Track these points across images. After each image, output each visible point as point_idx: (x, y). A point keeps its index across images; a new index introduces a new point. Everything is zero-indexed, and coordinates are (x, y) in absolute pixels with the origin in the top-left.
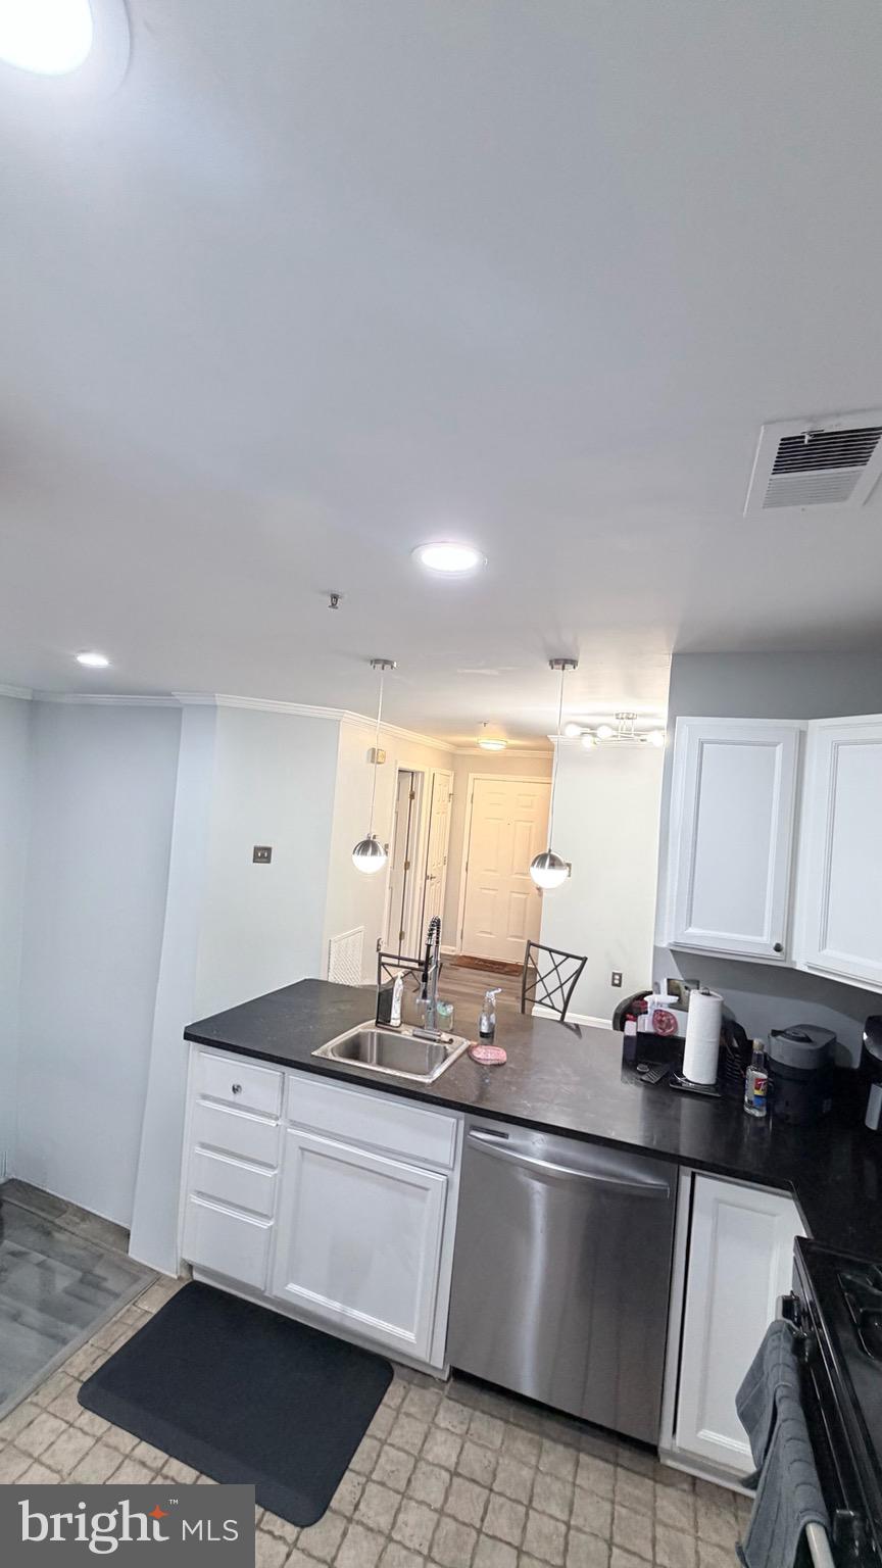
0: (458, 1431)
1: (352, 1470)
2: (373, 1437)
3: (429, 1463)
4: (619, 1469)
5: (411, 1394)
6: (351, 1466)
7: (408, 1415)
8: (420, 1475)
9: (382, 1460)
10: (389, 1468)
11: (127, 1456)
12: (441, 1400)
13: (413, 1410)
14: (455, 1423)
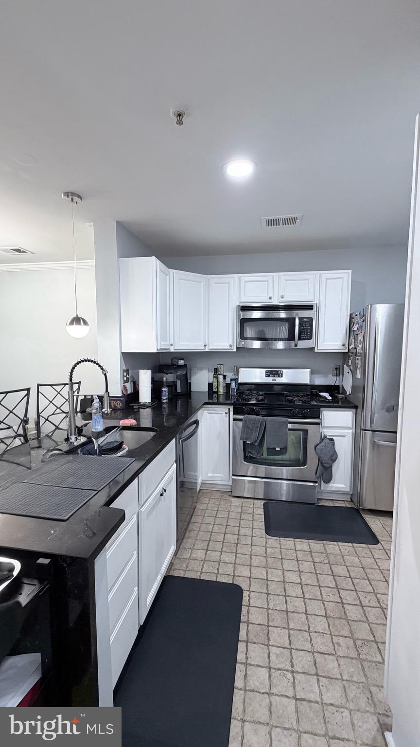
0: (190, 551)
1: (216, 579)
2: (200, 576)
3: (206, 557)
4: (191, 521)
5: (176, 567)
6: (215, 580)
7: (187, 567)
8: (211, 559)
9: (208, 571)
10: (211, 568)
11: (245, 690)
12: (178, 558)
13: (185, 566)
14: (187, 552)
